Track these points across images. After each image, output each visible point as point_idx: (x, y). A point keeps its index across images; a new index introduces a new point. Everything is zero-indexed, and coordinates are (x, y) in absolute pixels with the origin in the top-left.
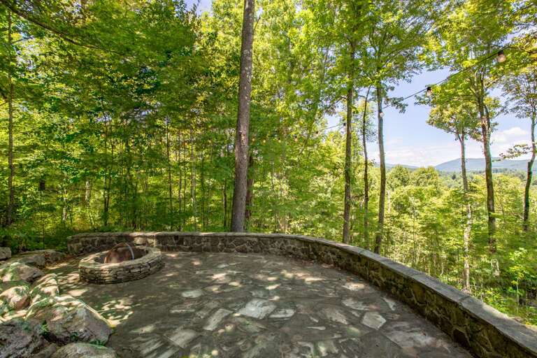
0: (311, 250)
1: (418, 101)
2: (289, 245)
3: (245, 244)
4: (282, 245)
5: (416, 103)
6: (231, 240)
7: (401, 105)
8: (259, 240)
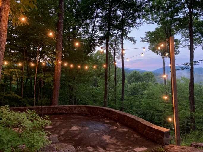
0: (91, 111)
1: (142, 40)
2: (82, 109)
3: (63, 110)
4: (79, 110)
5: (141, 41)
6: (57, 109)
7: (134, 41)
8: (69, 108)
